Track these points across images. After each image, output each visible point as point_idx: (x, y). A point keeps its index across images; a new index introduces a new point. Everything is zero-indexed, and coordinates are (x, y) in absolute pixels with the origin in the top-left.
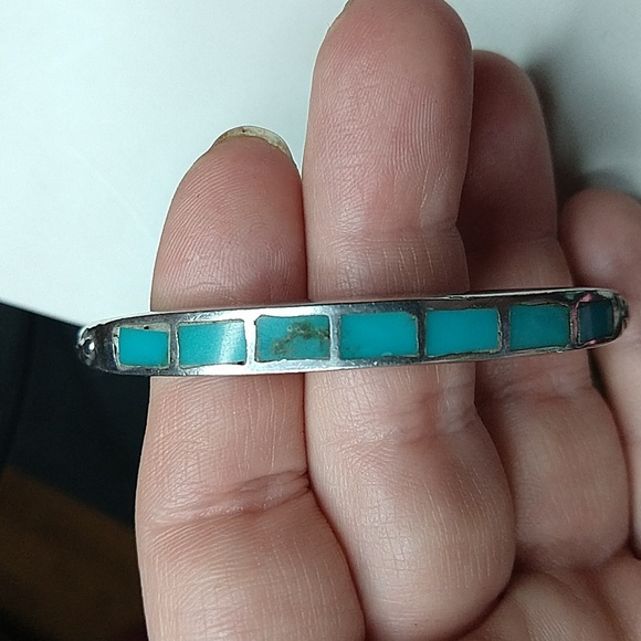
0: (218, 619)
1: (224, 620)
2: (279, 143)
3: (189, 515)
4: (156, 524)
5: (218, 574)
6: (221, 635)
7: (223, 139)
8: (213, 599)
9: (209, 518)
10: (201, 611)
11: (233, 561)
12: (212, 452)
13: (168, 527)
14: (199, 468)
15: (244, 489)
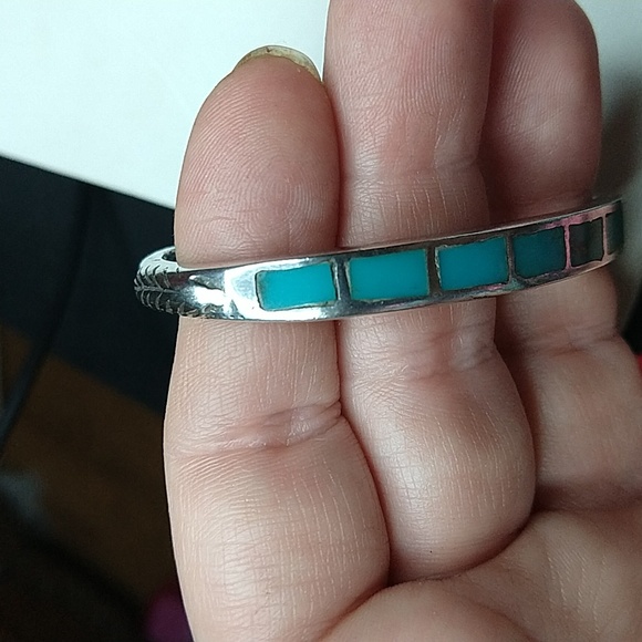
0: (237, 554)
1: (243, 554)
2: (307, 63)
3: (213, 446)
4: (181, 453)
5: (238, 509)
6: (239, 569)
7: (247, 61)
8: (233, 533)
9: (232, 451)
10: (220, 545)
11: (253, 497)
12: (234, 387)
13: (192, 457)
14: (221, 401)
15: (268, 423)
